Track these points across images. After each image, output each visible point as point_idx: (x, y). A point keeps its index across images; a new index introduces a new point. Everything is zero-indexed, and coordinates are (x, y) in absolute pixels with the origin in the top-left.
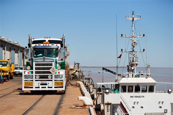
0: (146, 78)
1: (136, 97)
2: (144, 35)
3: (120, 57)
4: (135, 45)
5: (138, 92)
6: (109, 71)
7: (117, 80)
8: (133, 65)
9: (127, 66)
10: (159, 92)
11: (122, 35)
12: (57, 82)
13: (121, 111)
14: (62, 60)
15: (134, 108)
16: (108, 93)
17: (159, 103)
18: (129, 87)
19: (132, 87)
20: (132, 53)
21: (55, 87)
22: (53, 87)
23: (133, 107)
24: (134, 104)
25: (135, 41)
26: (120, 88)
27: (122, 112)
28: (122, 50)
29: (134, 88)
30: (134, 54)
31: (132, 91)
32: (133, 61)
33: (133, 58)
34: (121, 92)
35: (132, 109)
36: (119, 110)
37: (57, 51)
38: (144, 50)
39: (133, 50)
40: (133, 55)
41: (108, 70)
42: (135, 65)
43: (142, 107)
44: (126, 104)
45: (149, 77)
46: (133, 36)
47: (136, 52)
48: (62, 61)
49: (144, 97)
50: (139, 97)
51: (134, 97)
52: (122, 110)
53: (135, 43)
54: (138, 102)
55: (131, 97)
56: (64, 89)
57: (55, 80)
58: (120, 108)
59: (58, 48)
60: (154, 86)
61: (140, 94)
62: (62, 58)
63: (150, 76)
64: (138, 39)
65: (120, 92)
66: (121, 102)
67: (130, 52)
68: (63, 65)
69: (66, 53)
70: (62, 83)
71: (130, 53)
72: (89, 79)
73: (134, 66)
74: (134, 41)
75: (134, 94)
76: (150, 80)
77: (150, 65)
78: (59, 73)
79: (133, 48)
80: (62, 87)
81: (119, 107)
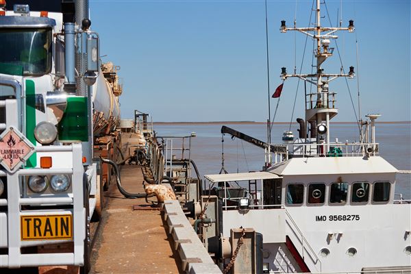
0: (366, 158)
1: (333, 218)
2: (351, 23)
3: (278, 93)
4: (326, 55)
5: (340, 202)
6: (242, 136)
7: (270, 165)
8: (320, 119)
9: (299, 120)
10: (404, 203)
11: (283, 23)
12: (37, 219)
13: (288, 266)
14: (70, 88)
15: (329, 255)
16: (248, 207)
17: (405, 238)
18: (313, 187)
19: (322, 187)
20: (316, 78)
21: (25, 250)
22: (15, 251)
23: (326, 251)
24: (329, 240)
25: (328, 41)
26: (284, 190)
27: (292, 267)
28: (284, 70)
29: (328, 189)
30: (324, 83)
31: (322, 201)
32: (319, 105)
33: (319, 96)
34: (288, 203)
35: (321, 257)
36: (281, 260)
37: (46, 46)
38: (352, 69)
39: (320, 71)
40: (322, 86)
41: (238, 133)
42: (328, 116)
43: (353, 251)
44: (304, 244)
45: (373, 155)
46: (318, 28)
47: (328, 77)
48: (72, 96)
49: (357, 217)
50: (344, 218)
51: (328, 218)
52: (289, 263)
53: (325, 46)
54: (340, 235)
55: (318, 219)
56: (76, 257)
57: (25, 207)
58: (284, 255)
59: (49, 29)
60: (388, 185)
61: (347, 209)
62: (72, 80)
63: (376, 150)
64: (333, 34)
65: (283, 204)
66: (287, 236)
67: (309, 76)
68: (75, 114)
69: (94, 52)
70: (67, 225)
71: (310, 79)
72: (184, 163)
73: (325, 120)
74: (325, 41)
75: (327, 209)
76: (378, 166)
77: (376, 118)
78: (47, 162)
79: (319, 65)
80: (69, 247)
81: (282, 252)
